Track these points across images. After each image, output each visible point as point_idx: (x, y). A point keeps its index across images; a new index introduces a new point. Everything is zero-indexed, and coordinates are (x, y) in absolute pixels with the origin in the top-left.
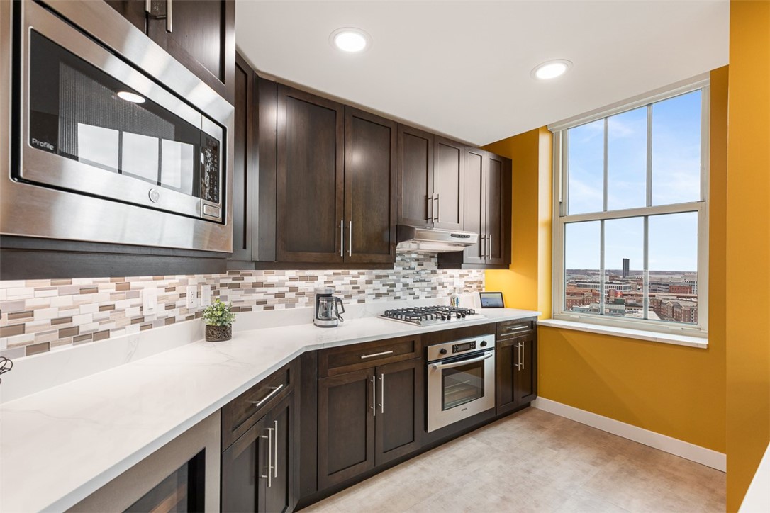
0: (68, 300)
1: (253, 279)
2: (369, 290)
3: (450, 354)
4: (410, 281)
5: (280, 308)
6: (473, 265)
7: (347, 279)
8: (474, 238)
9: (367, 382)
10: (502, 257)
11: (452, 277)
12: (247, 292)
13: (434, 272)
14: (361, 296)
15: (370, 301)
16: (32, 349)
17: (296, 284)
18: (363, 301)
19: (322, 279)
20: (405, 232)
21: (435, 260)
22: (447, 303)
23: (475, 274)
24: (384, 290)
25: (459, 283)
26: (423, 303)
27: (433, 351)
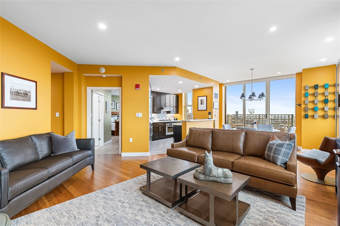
3: (169, 125)
4: (162, 116)
6: (172, 113)
8: (172, 109)
9: (159, 127)
10: (177, 112)
11: (169, 115)
13: (166, 114)
15: (157, 118)
20: (162, 108)
21: (166, 112)
22: (168, 119)
23: (173, 115)
24: (159, 117)
25: (170, 116)
26: (164, 119)
27: (166, 124)
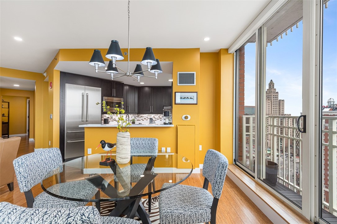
0: (115, 117)
1: (141, 116)
2: (163, 118)
5: (145, 120)
7: (158, 116)
12: (140, 118)
14: (161, 119)
16: (112, 121)
17: (148, 117)
18: (161, 120)
19: (152, 116)
